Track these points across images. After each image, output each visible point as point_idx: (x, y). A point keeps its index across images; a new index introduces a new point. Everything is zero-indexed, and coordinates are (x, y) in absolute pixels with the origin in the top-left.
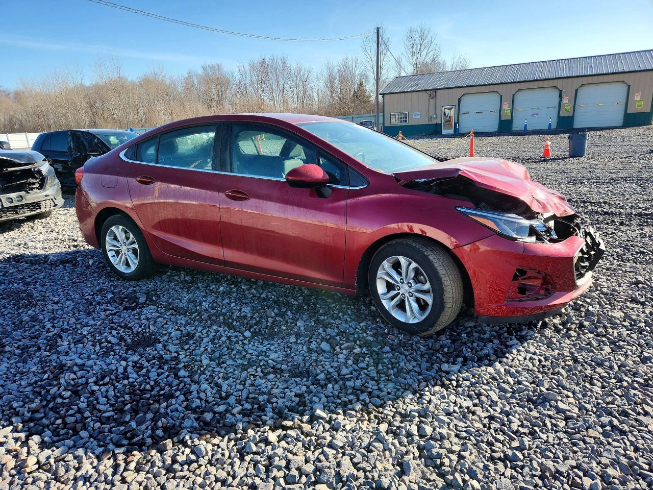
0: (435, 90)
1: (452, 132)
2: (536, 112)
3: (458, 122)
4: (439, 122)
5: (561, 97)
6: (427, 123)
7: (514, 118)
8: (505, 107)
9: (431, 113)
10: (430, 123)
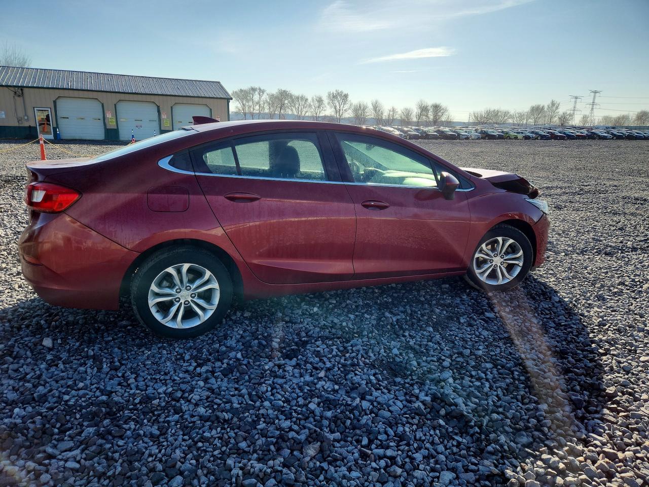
0: (22, 88)
1: (51, 137)
2: (139, 123)
3: (57, 127)
4: (33, 125)
5: (159, 111)
6: (16, 124)
7: (119, 128)
8: (109, 115)
9: (21, 114)
10: (21, 125)
